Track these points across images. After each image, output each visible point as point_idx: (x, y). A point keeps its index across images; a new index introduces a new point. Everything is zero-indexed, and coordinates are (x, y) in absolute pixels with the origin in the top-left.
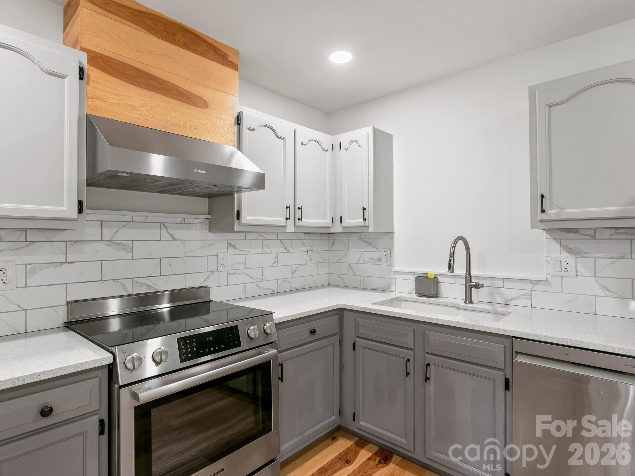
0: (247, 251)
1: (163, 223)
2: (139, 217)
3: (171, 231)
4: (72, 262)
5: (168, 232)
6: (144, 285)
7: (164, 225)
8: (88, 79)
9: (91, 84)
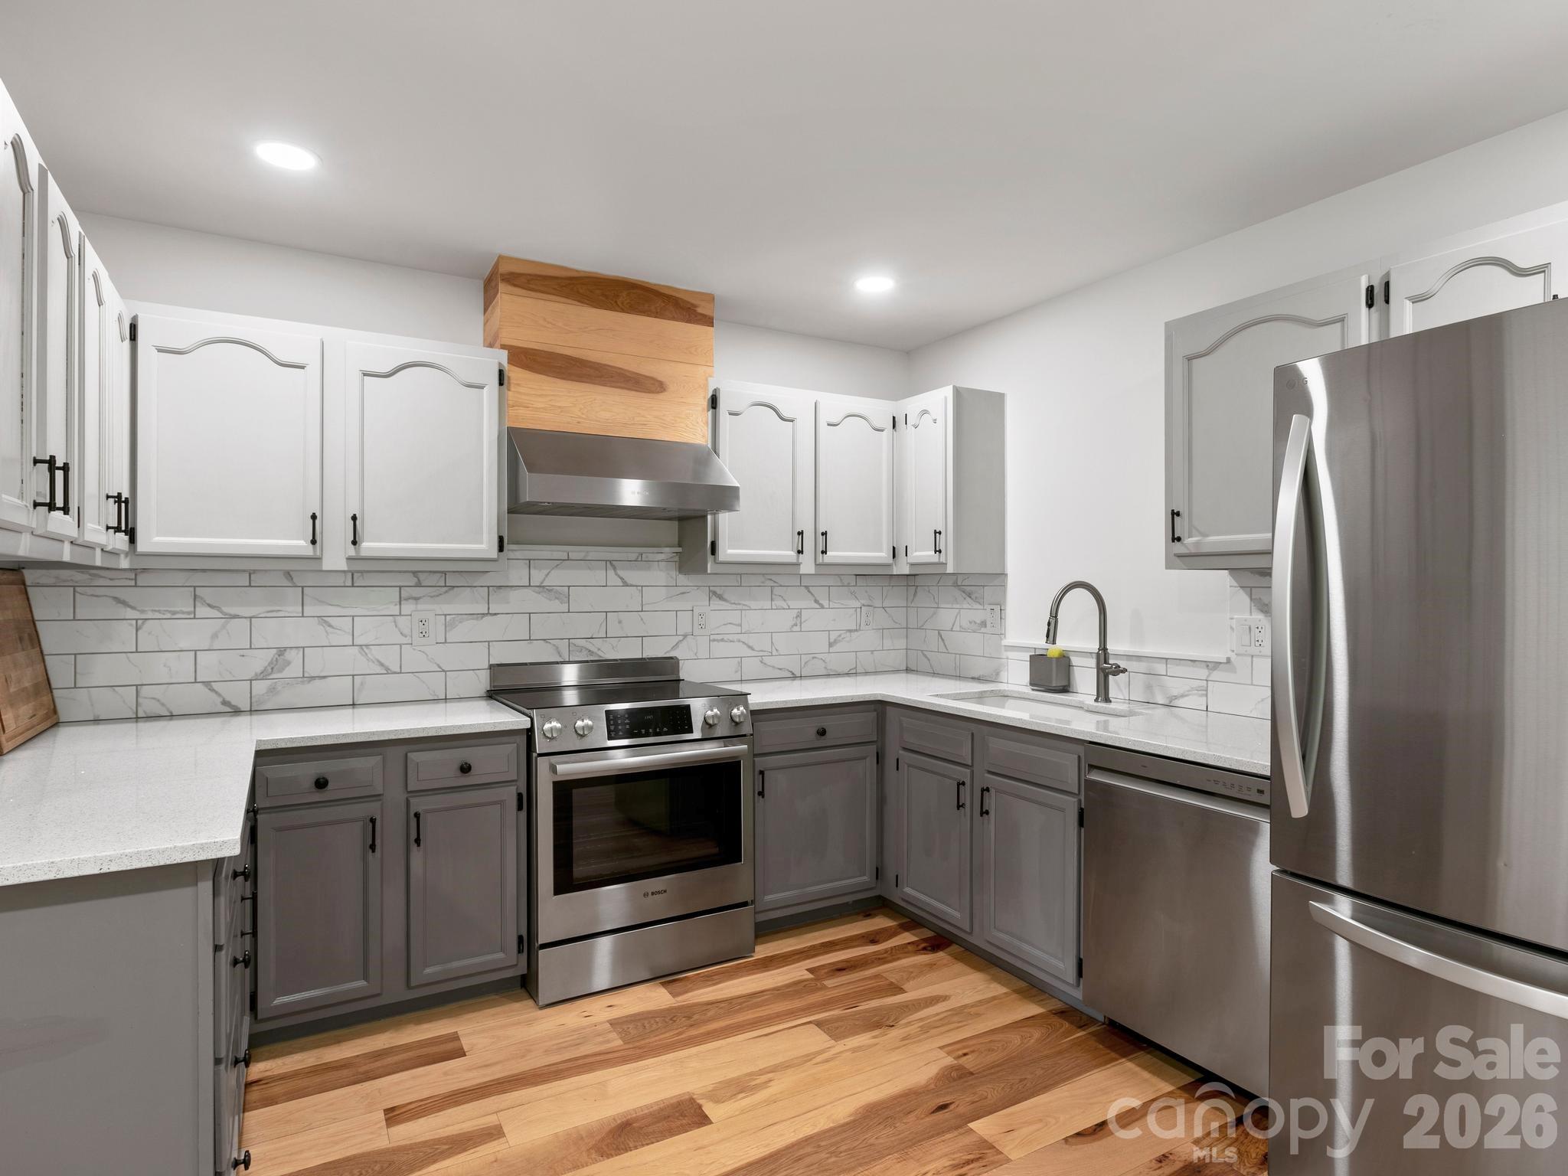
0: (744, 605)
1: (610, 561)
2: (577, 552)
3: (621, 573)
4: (495, 614)
5: (616, 574)
6: (584, 650)
7: (611, 564)
8: (509, 383)
9: (512, 389)
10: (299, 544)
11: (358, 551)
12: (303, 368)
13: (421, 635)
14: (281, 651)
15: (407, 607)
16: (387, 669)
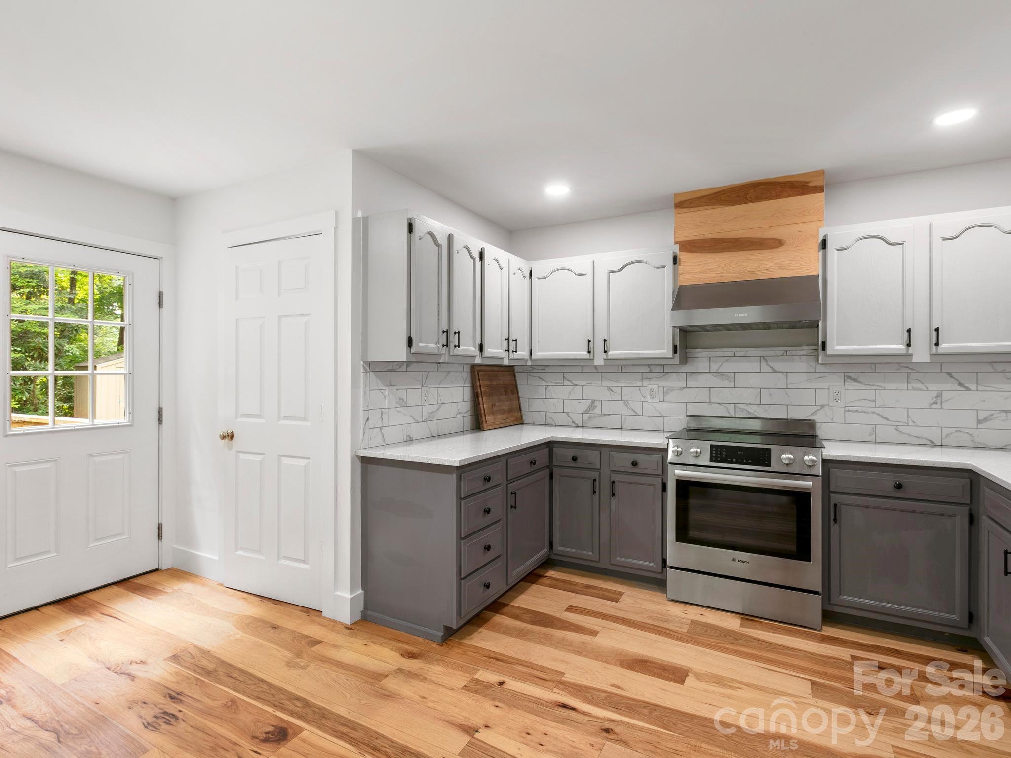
0: (878, 386)
1: (763, 357)
2: (740, 352)
3: (771, 364)
4: (690, 388)
5: (768, 365)
6: (744, 411)
7: (763, 358)
8: (680, 261)
9: (682, 264)
10: (583, 354)
11: (607, 356)
12: (586, 275)
13: (652, 397)
14: (593, 401)
15: (645, 383)
16: (636, 413)
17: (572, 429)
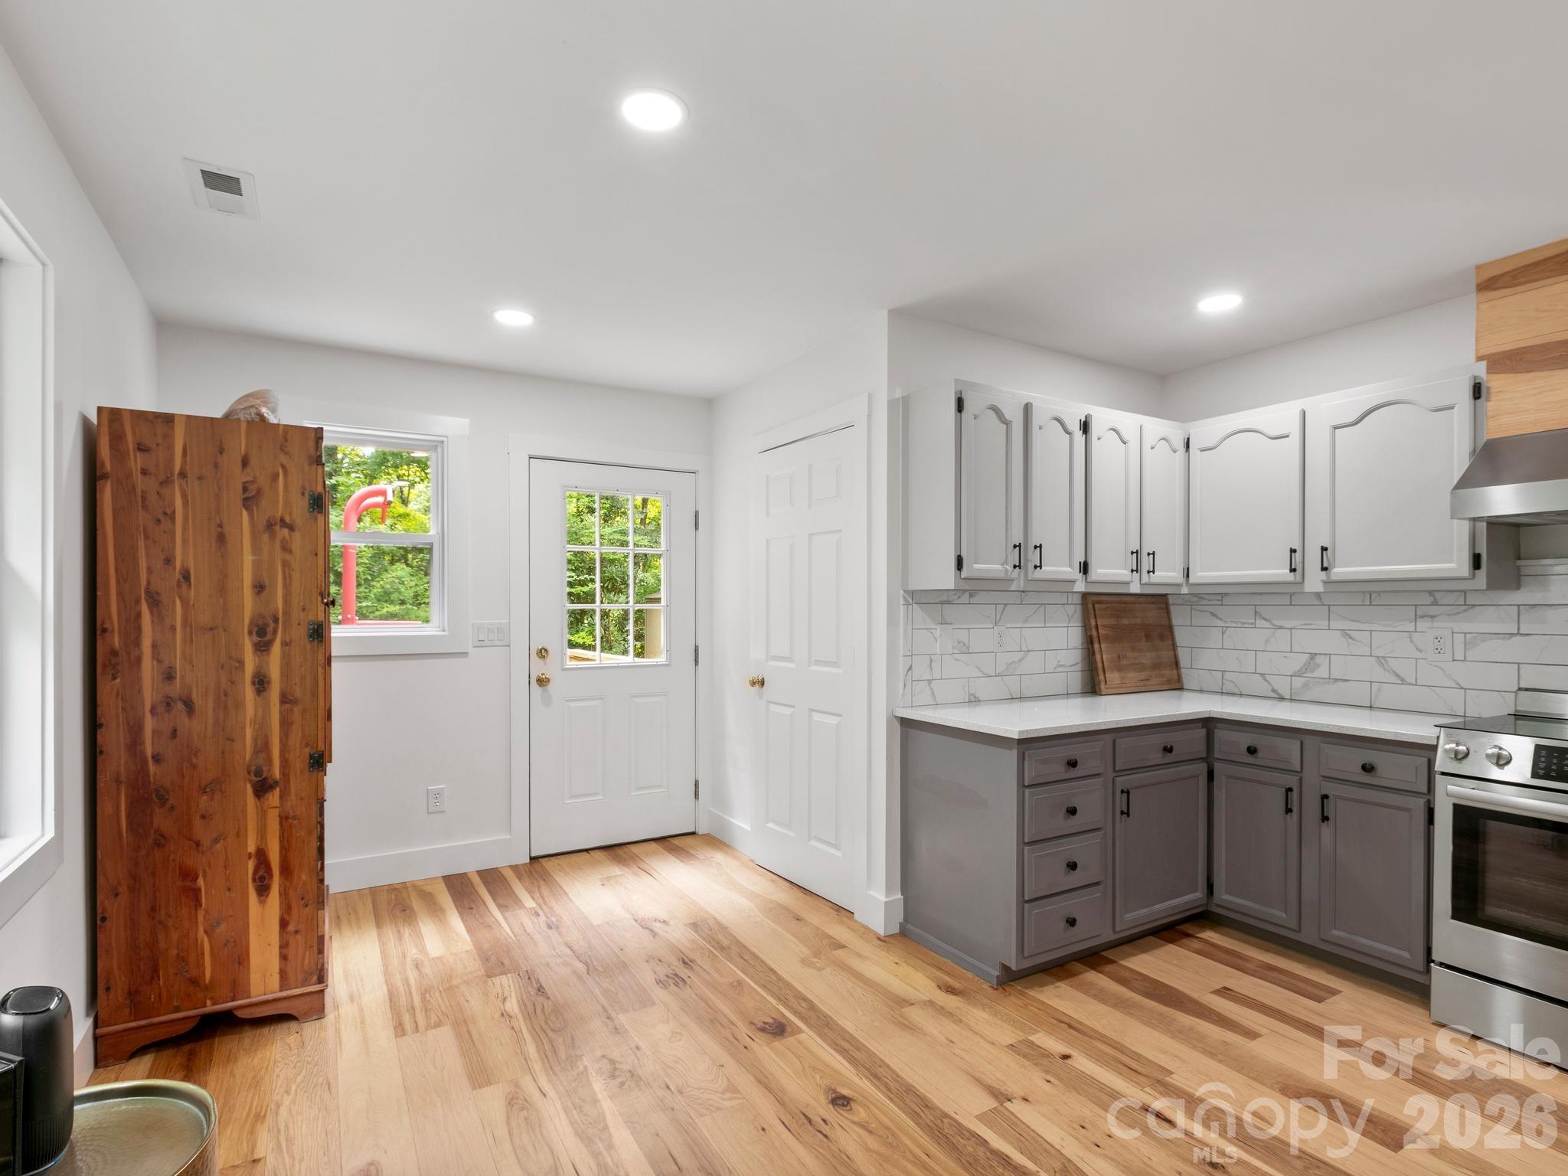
4: (1528, 635)
8: (1488, 393)
9: (1495, 397)
10: (1282, 573)
11: (1328, 576)
12: (1287, 436)
13: (1437, 652)
14: (1313, 656)
15: (1422, 625)
16: (1403, 680)
17: (1270, 702)
